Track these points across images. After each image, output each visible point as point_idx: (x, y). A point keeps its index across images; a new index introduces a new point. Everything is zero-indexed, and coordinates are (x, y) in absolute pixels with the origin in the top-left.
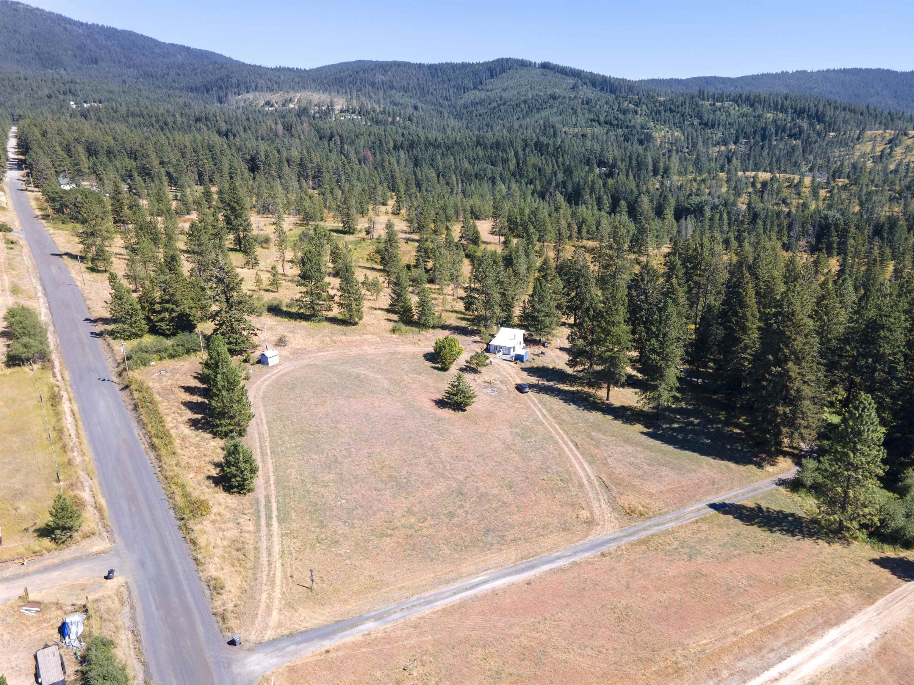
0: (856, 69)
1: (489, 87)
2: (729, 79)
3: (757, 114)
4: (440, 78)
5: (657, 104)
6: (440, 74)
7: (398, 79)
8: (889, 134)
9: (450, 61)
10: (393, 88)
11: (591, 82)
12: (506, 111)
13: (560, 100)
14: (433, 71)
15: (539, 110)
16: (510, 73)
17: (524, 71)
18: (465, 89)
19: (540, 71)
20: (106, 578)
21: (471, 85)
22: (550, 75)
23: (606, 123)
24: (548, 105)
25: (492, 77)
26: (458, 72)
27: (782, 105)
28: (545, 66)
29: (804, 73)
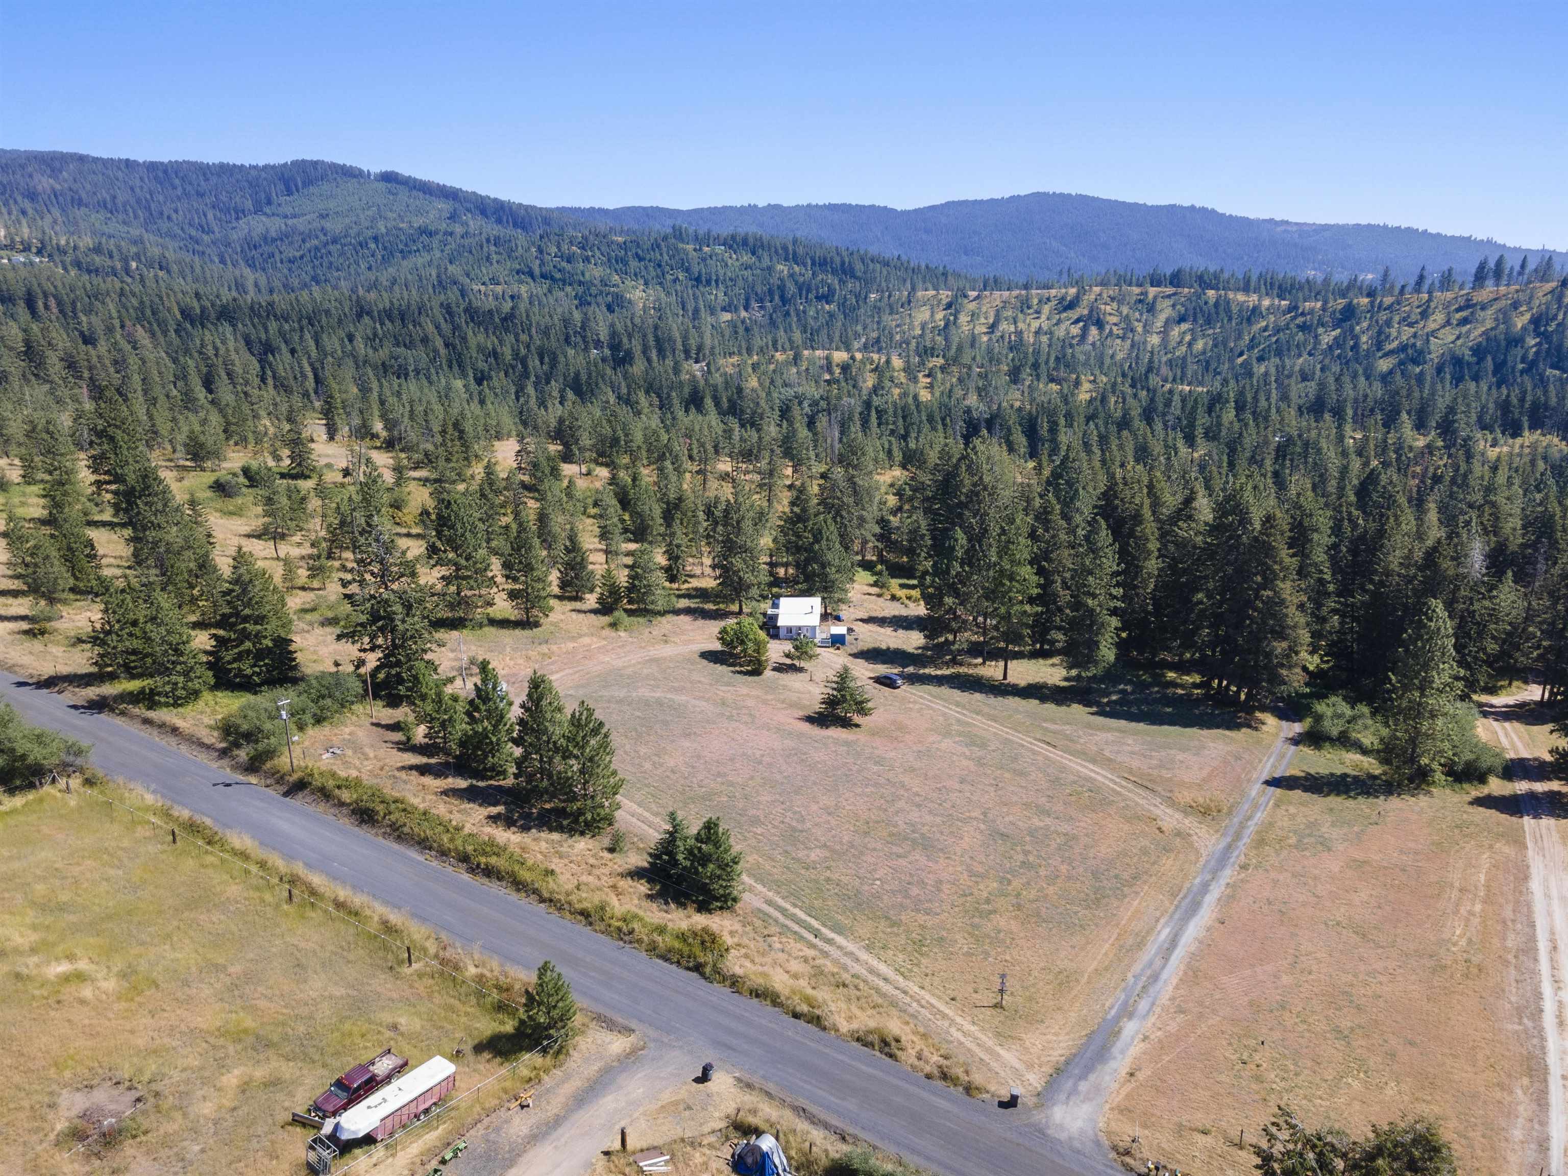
0: (844, 205)
1: (289, 210)
2: (679, 211)
3: (764, 265)
4: (179, 191)
5: (614, 247)
6: (177, 182)
7: (88, 187)
8: (945, 295)
9: (193, 158)
10: (80, 203)
11: (477, 207)
12: (342, 254)
13: (439, 237)
14: (161, 174)
15: (405, 254)
16: (325, 187)
17: (352, 184)
18: (240, 213)
19: (382, 185)
20: (698, 1080)
21: (249, 204)
22: (403, 194)
23: (543, 276)
24: (420, 246)
25: (289, 193)
26: (214, 180)
27: (795, 253)
28: (389, 178)
29: (777, 207)
